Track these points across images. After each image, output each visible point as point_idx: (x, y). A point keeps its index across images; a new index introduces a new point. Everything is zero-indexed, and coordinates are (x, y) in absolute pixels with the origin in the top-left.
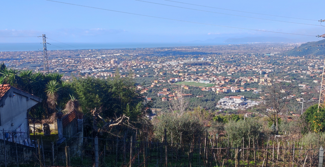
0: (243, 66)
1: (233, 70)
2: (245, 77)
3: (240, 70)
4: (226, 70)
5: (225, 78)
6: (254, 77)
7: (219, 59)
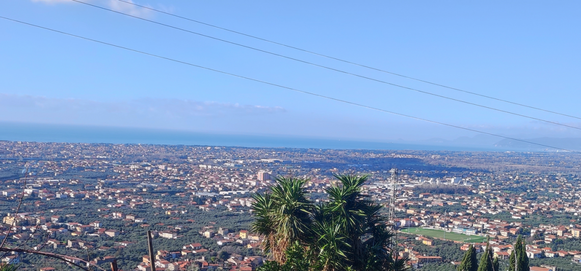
0: (544, 199)
1: (524, 208)
2: (552, 226)
3: (539, 209)
4: (509, 208)
5: (508, 225)
6: (571, 226)
7: (488, 182)
